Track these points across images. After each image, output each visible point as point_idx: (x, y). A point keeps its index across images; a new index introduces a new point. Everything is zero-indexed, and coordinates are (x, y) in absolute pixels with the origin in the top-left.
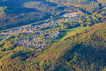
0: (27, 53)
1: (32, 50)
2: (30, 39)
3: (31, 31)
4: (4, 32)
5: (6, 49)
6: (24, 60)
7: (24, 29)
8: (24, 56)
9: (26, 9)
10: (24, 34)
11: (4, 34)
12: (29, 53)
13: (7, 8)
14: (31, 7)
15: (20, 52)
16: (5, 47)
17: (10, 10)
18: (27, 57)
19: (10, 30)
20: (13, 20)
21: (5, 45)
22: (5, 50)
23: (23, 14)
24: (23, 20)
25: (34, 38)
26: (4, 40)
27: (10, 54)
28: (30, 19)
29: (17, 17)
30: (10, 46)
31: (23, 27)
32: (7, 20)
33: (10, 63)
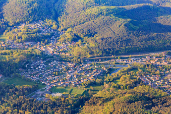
0: (154, 98)
1: (163, 94)
2: (162, 76)
3: (164, 63)
4: (121, 58)
5: (122, 87)
6: (148, 108)
7: (153, 58)
8: (149, 101)
9: (160, 25)
10: (153, 66)
11: (121, 61)
12: (157, 98)
13: (131, 22)
15: (144, 94)
16: (120, 82)
17: (134, 25)
18: (154, 105)
19: (130, 56)
20: (137, 41)
21: (120, 80)
22: (119, 88)
23: (155, 34)
24: (154, 43)
25: (167, 74)
26: (119, 71)
27: (127, 95)
28: (165, 44)
29: (144, 37)
30: (128, 83)
31: (153, 54)
32: (128, 41)
33: (125, 109)
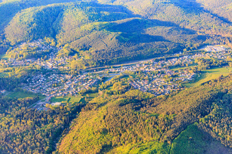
0: (143, 100)
1: (151, 96)
2: (150, 81)
3: (152, 69)
4: (114, 67)
5: (114, 93)
6: (138, 109)
7: (142, 65)
8: (138, 104)
9: (148, 36)
10: (142, 72)
11: (114, 70)
12: (146, 100)
13: (121, 34)
14: (157, 35)
15: (134, 98)
16: (113, 89)
17: (125, 37)
18: (142, 106)
19: (122, 65)
20: (128, 51)
21: (113, 87)
22: (112, 94)
23: (144, 44)
24: (142, 52)
25: (155, 78)
26: (112, 79)
27: (119, 100)
28: (152, 52)
29: (134, 47)
30: (120, 88)
31: (142, 62)
32: (119, 52)
33: (117, 112)
